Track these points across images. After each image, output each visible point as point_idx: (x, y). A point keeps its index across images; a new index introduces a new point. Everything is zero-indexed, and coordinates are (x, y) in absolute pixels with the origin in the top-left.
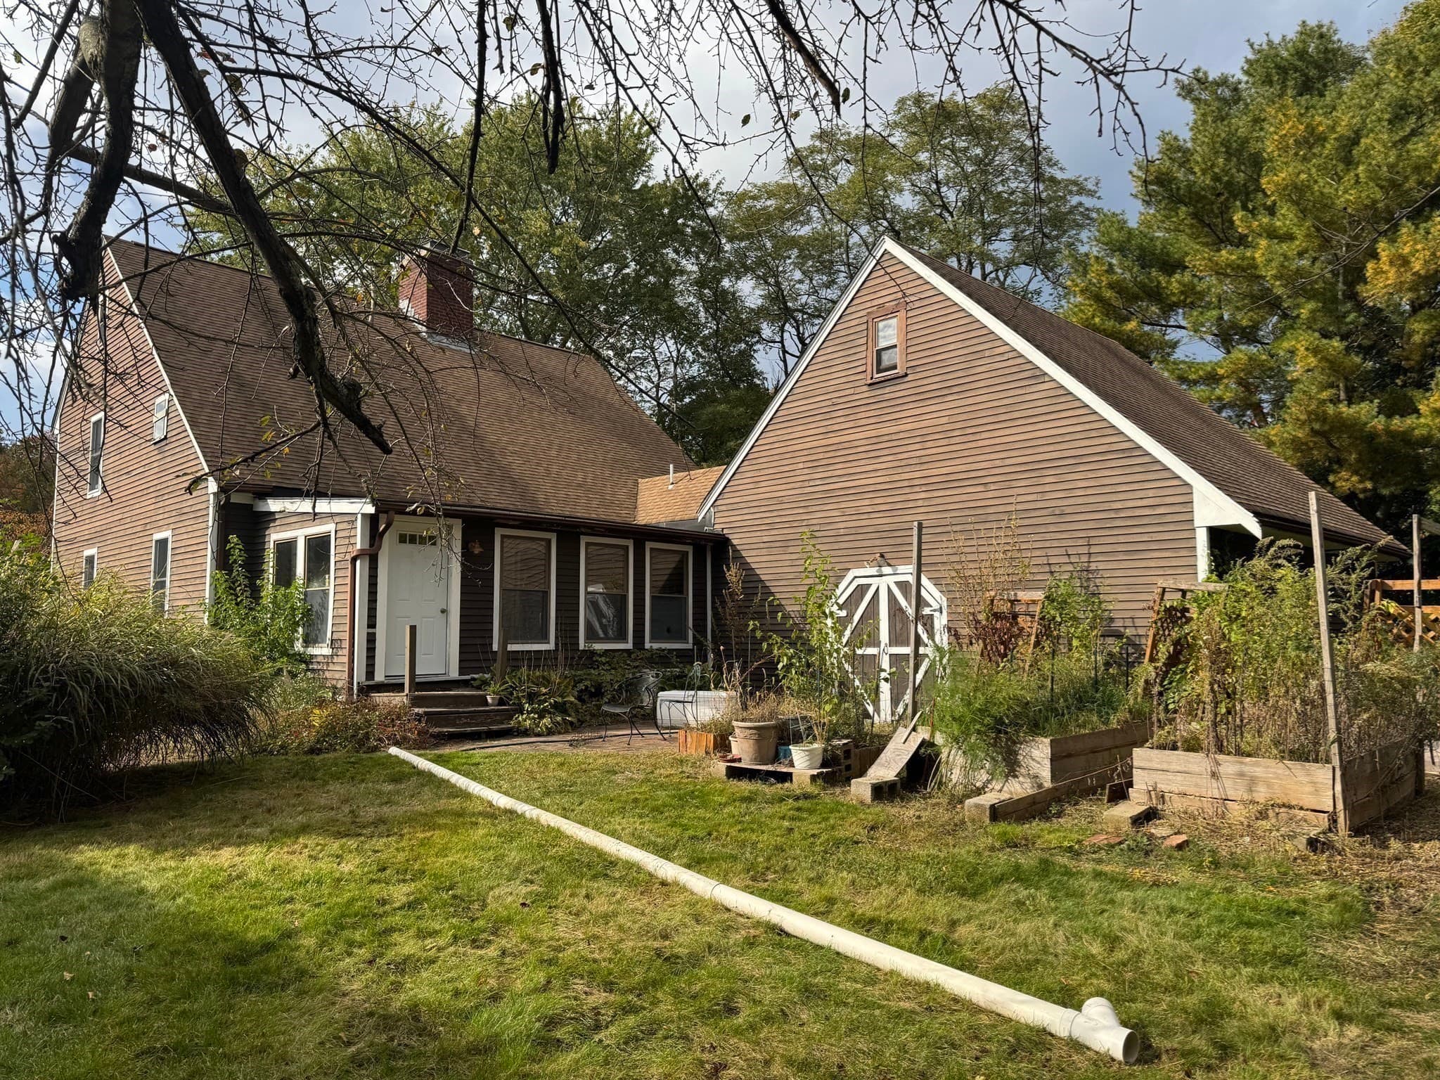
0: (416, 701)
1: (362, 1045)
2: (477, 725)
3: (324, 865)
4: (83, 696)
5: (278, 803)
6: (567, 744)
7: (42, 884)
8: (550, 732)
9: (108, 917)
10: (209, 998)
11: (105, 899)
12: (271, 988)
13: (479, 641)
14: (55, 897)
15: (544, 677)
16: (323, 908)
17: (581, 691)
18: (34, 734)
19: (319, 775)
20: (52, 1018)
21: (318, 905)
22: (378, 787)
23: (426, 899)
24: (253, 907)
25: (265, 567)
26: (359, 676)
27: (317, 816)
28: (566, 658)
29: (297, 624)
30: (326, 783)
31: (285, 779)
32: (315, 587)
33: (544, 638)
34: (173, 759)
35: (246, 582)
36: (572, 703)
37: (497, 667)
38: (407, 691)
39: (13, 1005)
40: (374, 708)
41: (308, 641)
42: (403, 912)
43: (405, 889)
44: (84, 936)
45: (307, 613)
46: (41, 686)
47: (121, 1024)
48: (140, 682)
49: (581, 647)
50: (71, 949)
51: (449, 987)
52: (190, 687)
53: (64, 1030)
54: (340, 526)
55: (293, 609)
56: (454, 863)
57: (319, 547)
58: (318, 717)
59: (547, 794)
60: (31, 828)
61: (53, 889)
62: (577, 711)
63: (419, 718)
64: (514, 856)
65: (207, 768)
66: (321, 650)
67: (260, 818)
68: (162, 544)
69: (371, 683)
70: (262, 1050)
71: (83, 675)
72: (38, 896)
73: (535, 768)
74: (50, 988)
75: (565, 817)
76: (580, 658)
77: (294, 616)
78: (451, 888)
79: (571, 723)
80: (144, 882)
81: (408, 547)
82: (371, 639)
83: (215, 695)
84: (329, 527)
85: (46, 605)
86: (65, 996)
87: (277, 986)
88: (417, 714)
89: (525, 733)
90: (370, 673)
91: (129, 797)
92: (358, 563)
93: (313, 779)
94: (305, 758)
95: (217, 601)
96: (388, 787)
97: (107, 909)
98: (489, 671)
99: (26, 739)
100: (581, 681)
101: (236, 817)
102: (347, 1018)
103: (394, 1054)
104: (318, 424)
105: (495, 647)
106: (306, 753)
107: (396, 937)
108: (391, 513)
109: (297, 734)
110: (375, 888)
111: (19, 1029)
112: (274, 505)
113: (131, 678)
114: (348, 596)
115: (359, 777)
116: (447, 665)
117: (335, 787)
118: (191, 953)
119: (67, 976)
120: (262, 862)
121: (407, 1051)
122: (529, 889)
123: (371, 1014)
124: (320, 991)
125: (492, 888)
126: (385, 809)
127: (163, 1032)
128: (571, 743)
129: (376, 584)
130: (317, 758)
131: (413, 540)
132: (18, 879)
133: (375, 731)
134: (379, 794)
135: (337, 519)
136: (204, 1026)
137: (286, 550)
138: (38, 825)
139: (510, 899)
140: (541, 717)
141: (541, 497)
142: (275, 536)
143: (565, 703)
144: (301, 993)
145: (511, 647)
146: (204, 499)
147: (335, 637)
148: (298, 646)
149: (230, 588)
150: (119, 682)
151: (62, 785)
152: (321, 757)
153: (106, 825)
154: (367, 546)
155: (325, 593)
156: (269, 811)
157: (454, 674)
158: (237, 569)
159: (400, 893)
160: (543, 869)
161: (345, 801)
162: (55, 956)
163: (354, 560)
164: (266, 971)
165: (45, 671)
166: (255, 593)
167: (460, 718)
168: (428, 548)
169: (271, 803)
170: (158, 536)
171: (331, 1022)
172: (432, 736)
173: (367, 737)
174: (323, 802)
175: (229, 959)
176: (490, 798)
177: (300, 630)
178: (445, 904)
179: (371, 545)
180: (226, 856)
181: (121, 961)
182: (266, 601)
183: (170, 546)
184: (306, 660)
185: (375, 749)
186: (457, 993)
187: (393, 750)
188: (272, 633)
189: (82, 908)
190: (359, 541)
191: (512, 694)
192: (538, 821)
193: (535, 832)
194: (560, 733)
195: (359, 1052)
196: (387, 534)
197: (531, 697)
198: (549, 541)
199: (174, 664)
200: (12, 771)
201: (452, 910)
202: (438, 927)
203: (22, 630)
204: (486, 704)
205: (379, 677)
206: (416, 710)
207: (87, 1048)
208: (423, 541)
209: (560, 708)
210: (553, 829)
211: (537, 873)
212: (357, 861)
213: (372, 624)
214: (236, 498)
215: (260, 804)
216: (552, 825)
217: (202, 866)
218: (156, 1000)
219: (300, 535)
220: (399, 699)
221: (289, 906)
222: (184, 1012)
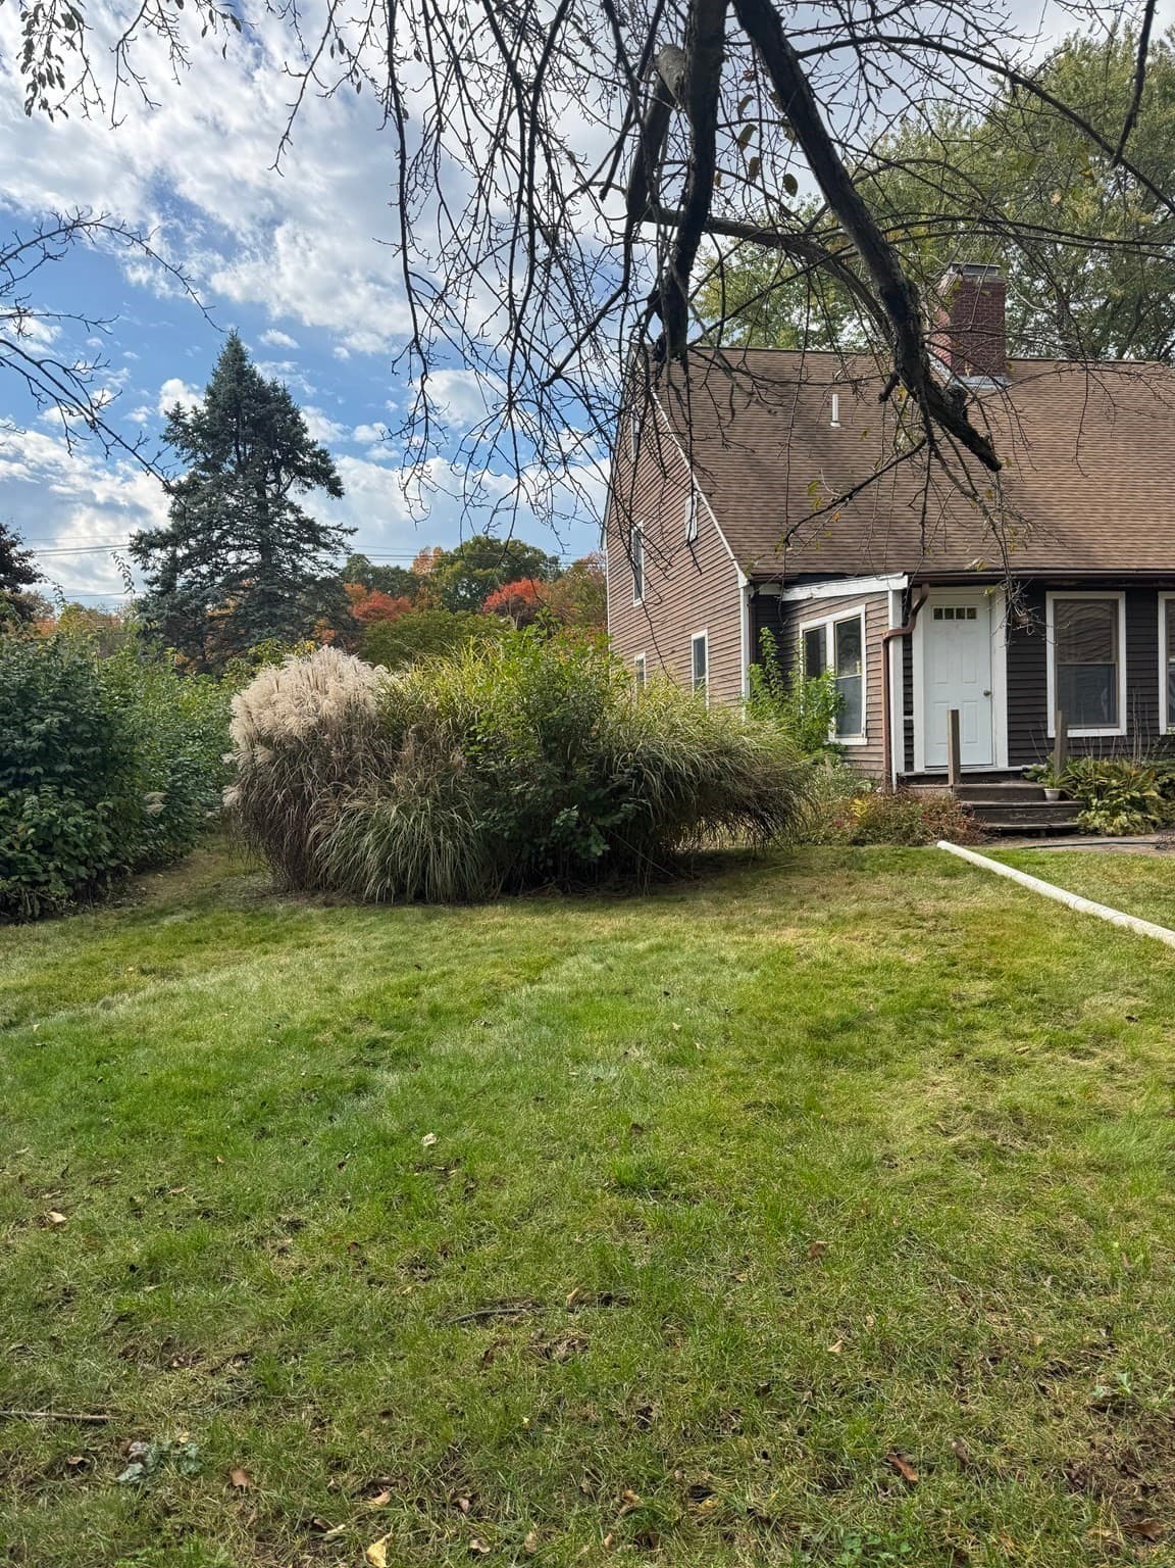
0: (963, 794)
1: (962, 1137)
2: (1034, 821)
3: (888, 954)
4: (656, 782)
5: (831, 890)
6: (1152, 848)
7: (641, 946)
8: (1126, 832)
9: (699, 980)
10: (799, 1065)
11: (694, 964)
12: (859, 1066)
13: (1031, 727)
14: (654, 957)
15: (1115, 768)
16: (897, 996)
17: (1164, 786)
18: (621, 815)
19: (867, 865)
20: (671, 1061)
21: (891, 992)
22: (932, 880)
23: (1007, 1000)
24: (826, 986)
25: (795, 658)
26: (898, 766)
27: (872, 906)
28: (1144, 746)
29: (830, 714)
30: (875, 874)
31: (833, 868)
32: (846, 675)
33: (1113, 721)
34: (728, 845)
35: (779, 674)
36: (1152, 799)
37: (1054, 756)
38: (951, 782)
39: (638, 1044)
40: (917, 800)
41: (840, 732)
42: (983, 1011)
43: (983, 986)
44: (682, 994)
45: (840, 702)
46: (622, 772)
47: (728, 1075)
48: (701, 769)
49: (1163, 731)
50: (675, 1003)
51: (1052, 1094)
52: (742, 774)
53: (680, 1073)
54: (870, 608)
55: (826, 699)
56: (1035, 965)
57: (848, 632)
58: (859, 807)
59: (1135, 900)
60: (624, 898)
61: (651, 950)
62: (1160, 809)
63: (967, 811)
64: (1105, 965)
65: (759, 854)
66: (857, 740)
67: (816, 904)
68: (700, 643)
69: (910, 774)
70: (861, 1124)
71: (655, 763)
72: (640, 956)
73: (1115, 871)
74: (665, 1035)
75: (1166, 927)
76: (1161, 745)
77: (827, 706)
78: (1035, 992)
79: (1154, 823)
80: (723, 953)
81: (944, 623)
82: (909, 728)
83: (766, 783)
84: (859, 610)
85: (620, 701)
86: (677, 1044)
87: (863, 1064)
88: (965, 808)
89: (1095, 832)
90: (909, 764)
91: (697, 878)
92: (891, 644)
93: (862, 869)
94: (849, 849)
95: (754, 695)
96: (943, 882)
97: (697, 972)
98: (1045, 761)
99: (617, 818)
100: (1163, 773)
101: (793, 901)
102: (942, 1107)
103: (1001, 1154)
104: (924, 442)
105: (1051, 733)
106: (849, 844)
107: (979, 1035)
108: (926, 587)
109: (840, 825)
110: (948, 983)
111: (646, 1065)
112: (799, 593)
113: (694, 765)
114: (882, 682)
115: (909, 870)
116: (993, 754)
117: (884, 877)
118: (776, 1021)
119: (676, 1027)
120: (826, 945)
121: (1013, 1153)
122: (1133, 1002)
123: (968, 1109)
124: (909, 1076)
125: (1084, 997)
126: (943, 903)
127: (764, 1089)
128: (1158, 846)
129: (911, 667)
130: (862, 850)
131: (949, 614)
132: (622, 940)
133: (920, 824)
134: (935, 888)
135: (867, 600)
136: (800, 1091)
137: (815, 638)
138: (628, 896)
139: (1111, 1010)
140: (1115, 815)
141: (1097, 549)
142: (804, 625)
143: (1144, 799)
144: (889, 1076)
145: (1072, 733)
146: (735, 594)
147: (870, 726)
148: (832, 738)
149: (764, 681)
150: (684, 768)
151: (644, 862)
152: (866, 848)
153: (683, 900)
154: (899, 625)
155: (858, 680)
156: (824, 897)
157: (1003, 764)
158: (770, 661)
159: (980, 989)
160: (1147, 982)
161: (900, 893)
162: (662, 1007)
163: (887, 642)
164: (851, 1049)
165: (624, 760)
166: (787, 683)
167: (1014, 813)
168: (966, 623)
169: (823, 890)
170: (695, 636)
171: (925, 1109)
172: (984, 831)
173: (911, 829)
174: (876, 892)
175: (813, 1032)
176: (1065, 900)
177: (833, 720)
178: (1032, 1007)
179: (904, 625)
180: (789, 936)
181: (717, 1021)
182: (800, 693)
183: (707, 644)
184: (843, 751)
185: (920, 843)
186: (1062, 1103)
187: (943, 845)
188: (807, 725)
189: (676, 970)
190: (893, 621)
191: (1075, 787)
192: (1131, 930)
193: (1130, 942)
194: (1139, 834)
195: (960, 1144)
196: (921, 612)
197: (1100, 791)
198: (1115, 603)
199: (727, 752)
200: (607, 847)
201: (1041, 1013)
202: (1027, 1030)
203: (604, 723)
204: (1045, 799)
205: (919, 768)
206: (964, 803)
207: (703, 1092)
208: (960, 614)
209: (1139, 805)
210: (1152, 940)
211: (1140, 985)
212: (924, 953)
213: (908, 712)
214: (764, 590)
215: (813, 890)
216: (1151, 935)
217: (771, 943)
218: (753, 1060)
219: (828, 621)
220: (943, 792)
221: (861, 990)
222: (780, 1074)
